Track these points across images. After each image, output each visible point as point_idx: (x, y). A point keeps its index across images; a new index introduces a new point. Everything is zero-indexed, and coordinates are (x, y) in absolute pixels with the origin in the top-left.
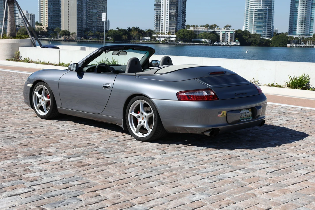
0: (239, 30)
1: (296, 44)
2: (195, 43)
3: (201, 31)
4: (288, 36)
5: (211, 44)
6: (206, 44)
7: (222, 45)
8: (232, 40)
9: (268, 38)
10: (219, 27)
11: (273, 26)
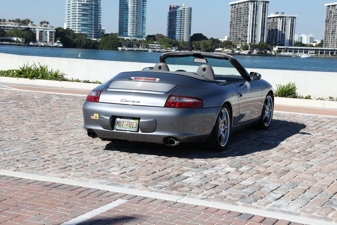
0: (60, 28)
1: (128, 47)
2: (4, 43)
3: (10, 27)
4: (119, 37)
5: (26, 45)
6: (18, 44)
7: (40, 46)
8: (52, 40)
9: (95, 39)
10: (33, 23)
11: (100, 25)
